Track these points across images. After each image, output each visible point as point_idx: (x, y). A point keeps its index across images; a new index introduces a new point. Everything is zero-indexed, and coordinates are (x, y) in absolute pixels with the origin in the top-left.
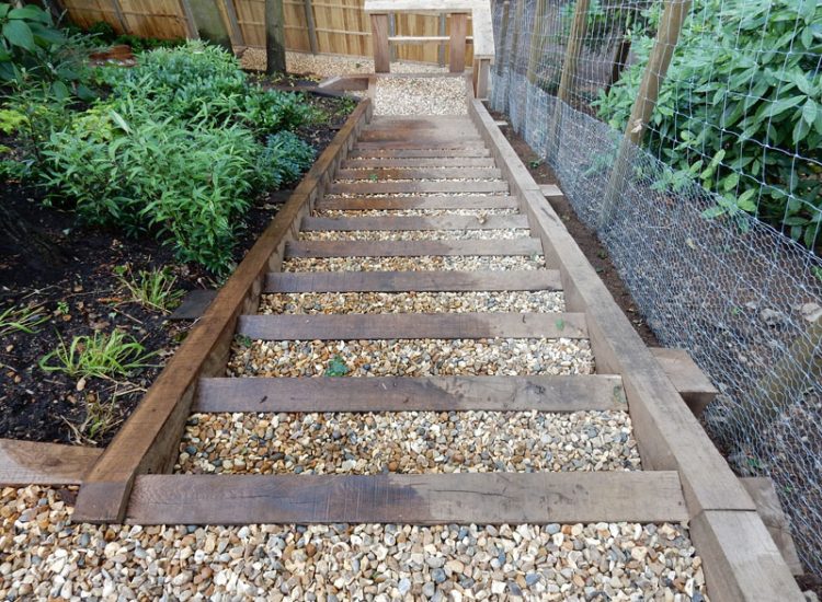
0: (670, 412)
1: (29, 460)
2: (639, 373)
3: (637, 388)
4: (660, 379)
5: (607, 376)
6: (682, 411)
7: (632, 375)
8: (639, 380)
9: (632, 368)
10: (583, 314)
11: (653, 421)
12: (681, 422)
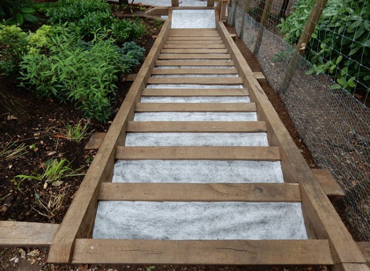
0: (323, 206)
1: (25, 232)
2: (307, 183)
3: (307, 192)
4: (317, 187)
5: (291, 184)
6: (329, 206)
7: (304, 185)
8: (308, 188)
9: (304, 181)
10: (278, 147)
11: (316, 211)
12: (329, 212)
